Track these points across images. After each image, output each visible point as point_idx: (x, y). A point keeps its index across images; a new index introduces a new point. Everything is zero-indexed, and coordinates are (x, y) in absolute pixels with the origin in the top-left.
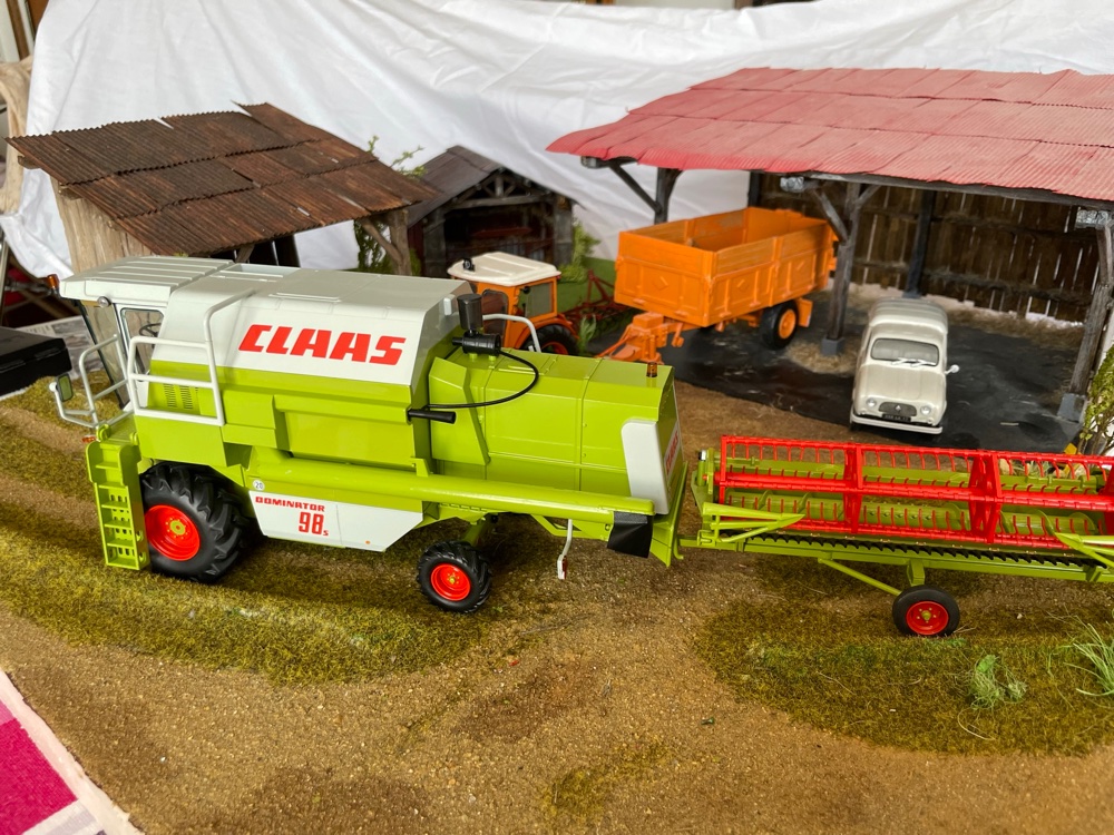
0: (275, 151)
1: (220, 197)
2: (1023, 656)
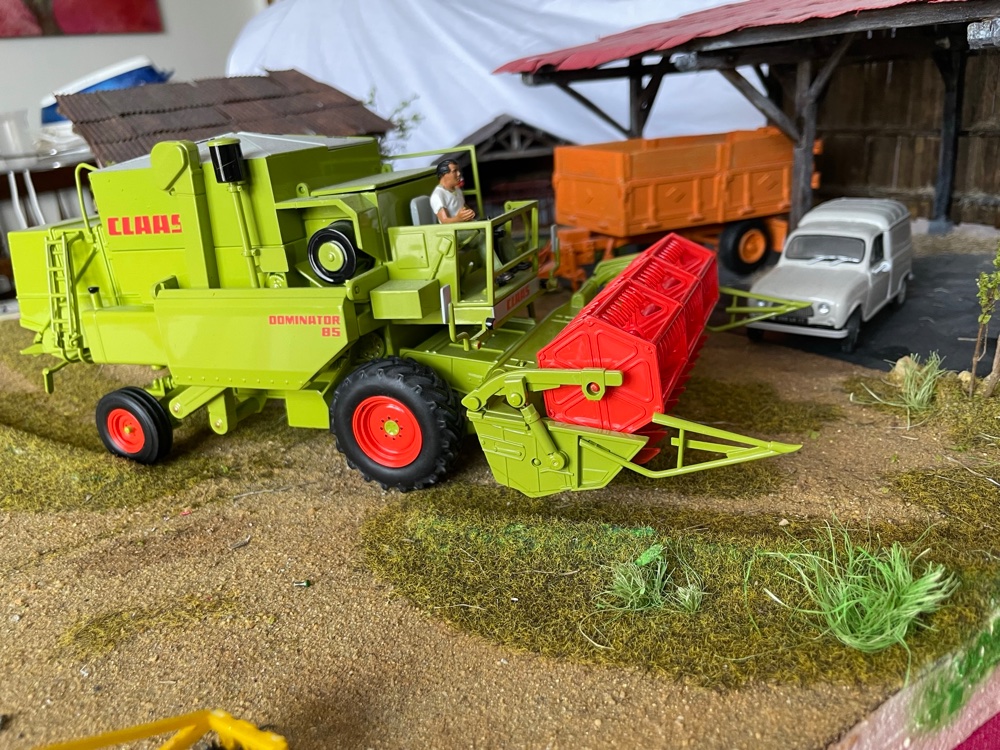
0: (271, 100)
1: (193, 130)
2: (725, 557)
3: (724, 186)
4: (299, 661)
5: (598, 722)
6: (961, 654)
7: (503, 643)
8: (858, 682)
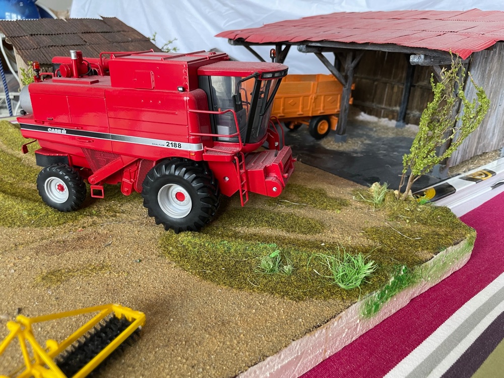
0: (105, 34)
1: (68, 47)
2: (302, 256)
3: (313, 101)
4: (140, 289)
5: (254, 311)
6: (379, 292)
7: (219, 284)
8: (343, 299)
